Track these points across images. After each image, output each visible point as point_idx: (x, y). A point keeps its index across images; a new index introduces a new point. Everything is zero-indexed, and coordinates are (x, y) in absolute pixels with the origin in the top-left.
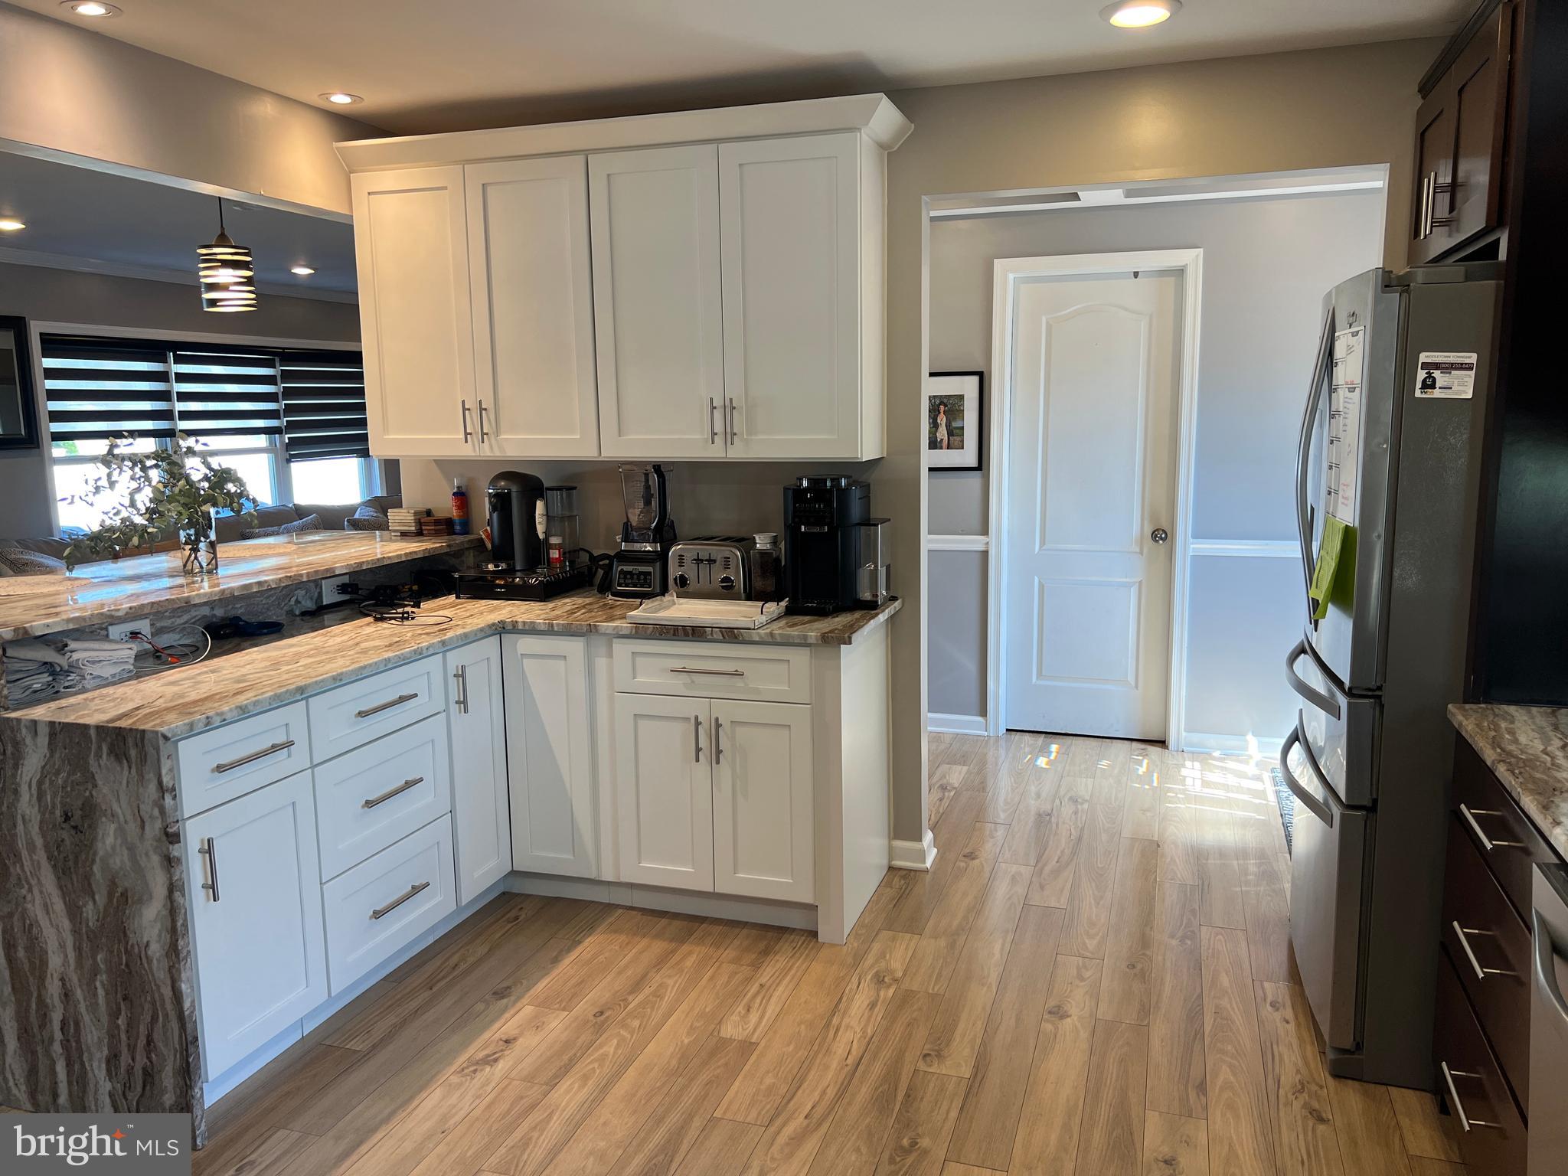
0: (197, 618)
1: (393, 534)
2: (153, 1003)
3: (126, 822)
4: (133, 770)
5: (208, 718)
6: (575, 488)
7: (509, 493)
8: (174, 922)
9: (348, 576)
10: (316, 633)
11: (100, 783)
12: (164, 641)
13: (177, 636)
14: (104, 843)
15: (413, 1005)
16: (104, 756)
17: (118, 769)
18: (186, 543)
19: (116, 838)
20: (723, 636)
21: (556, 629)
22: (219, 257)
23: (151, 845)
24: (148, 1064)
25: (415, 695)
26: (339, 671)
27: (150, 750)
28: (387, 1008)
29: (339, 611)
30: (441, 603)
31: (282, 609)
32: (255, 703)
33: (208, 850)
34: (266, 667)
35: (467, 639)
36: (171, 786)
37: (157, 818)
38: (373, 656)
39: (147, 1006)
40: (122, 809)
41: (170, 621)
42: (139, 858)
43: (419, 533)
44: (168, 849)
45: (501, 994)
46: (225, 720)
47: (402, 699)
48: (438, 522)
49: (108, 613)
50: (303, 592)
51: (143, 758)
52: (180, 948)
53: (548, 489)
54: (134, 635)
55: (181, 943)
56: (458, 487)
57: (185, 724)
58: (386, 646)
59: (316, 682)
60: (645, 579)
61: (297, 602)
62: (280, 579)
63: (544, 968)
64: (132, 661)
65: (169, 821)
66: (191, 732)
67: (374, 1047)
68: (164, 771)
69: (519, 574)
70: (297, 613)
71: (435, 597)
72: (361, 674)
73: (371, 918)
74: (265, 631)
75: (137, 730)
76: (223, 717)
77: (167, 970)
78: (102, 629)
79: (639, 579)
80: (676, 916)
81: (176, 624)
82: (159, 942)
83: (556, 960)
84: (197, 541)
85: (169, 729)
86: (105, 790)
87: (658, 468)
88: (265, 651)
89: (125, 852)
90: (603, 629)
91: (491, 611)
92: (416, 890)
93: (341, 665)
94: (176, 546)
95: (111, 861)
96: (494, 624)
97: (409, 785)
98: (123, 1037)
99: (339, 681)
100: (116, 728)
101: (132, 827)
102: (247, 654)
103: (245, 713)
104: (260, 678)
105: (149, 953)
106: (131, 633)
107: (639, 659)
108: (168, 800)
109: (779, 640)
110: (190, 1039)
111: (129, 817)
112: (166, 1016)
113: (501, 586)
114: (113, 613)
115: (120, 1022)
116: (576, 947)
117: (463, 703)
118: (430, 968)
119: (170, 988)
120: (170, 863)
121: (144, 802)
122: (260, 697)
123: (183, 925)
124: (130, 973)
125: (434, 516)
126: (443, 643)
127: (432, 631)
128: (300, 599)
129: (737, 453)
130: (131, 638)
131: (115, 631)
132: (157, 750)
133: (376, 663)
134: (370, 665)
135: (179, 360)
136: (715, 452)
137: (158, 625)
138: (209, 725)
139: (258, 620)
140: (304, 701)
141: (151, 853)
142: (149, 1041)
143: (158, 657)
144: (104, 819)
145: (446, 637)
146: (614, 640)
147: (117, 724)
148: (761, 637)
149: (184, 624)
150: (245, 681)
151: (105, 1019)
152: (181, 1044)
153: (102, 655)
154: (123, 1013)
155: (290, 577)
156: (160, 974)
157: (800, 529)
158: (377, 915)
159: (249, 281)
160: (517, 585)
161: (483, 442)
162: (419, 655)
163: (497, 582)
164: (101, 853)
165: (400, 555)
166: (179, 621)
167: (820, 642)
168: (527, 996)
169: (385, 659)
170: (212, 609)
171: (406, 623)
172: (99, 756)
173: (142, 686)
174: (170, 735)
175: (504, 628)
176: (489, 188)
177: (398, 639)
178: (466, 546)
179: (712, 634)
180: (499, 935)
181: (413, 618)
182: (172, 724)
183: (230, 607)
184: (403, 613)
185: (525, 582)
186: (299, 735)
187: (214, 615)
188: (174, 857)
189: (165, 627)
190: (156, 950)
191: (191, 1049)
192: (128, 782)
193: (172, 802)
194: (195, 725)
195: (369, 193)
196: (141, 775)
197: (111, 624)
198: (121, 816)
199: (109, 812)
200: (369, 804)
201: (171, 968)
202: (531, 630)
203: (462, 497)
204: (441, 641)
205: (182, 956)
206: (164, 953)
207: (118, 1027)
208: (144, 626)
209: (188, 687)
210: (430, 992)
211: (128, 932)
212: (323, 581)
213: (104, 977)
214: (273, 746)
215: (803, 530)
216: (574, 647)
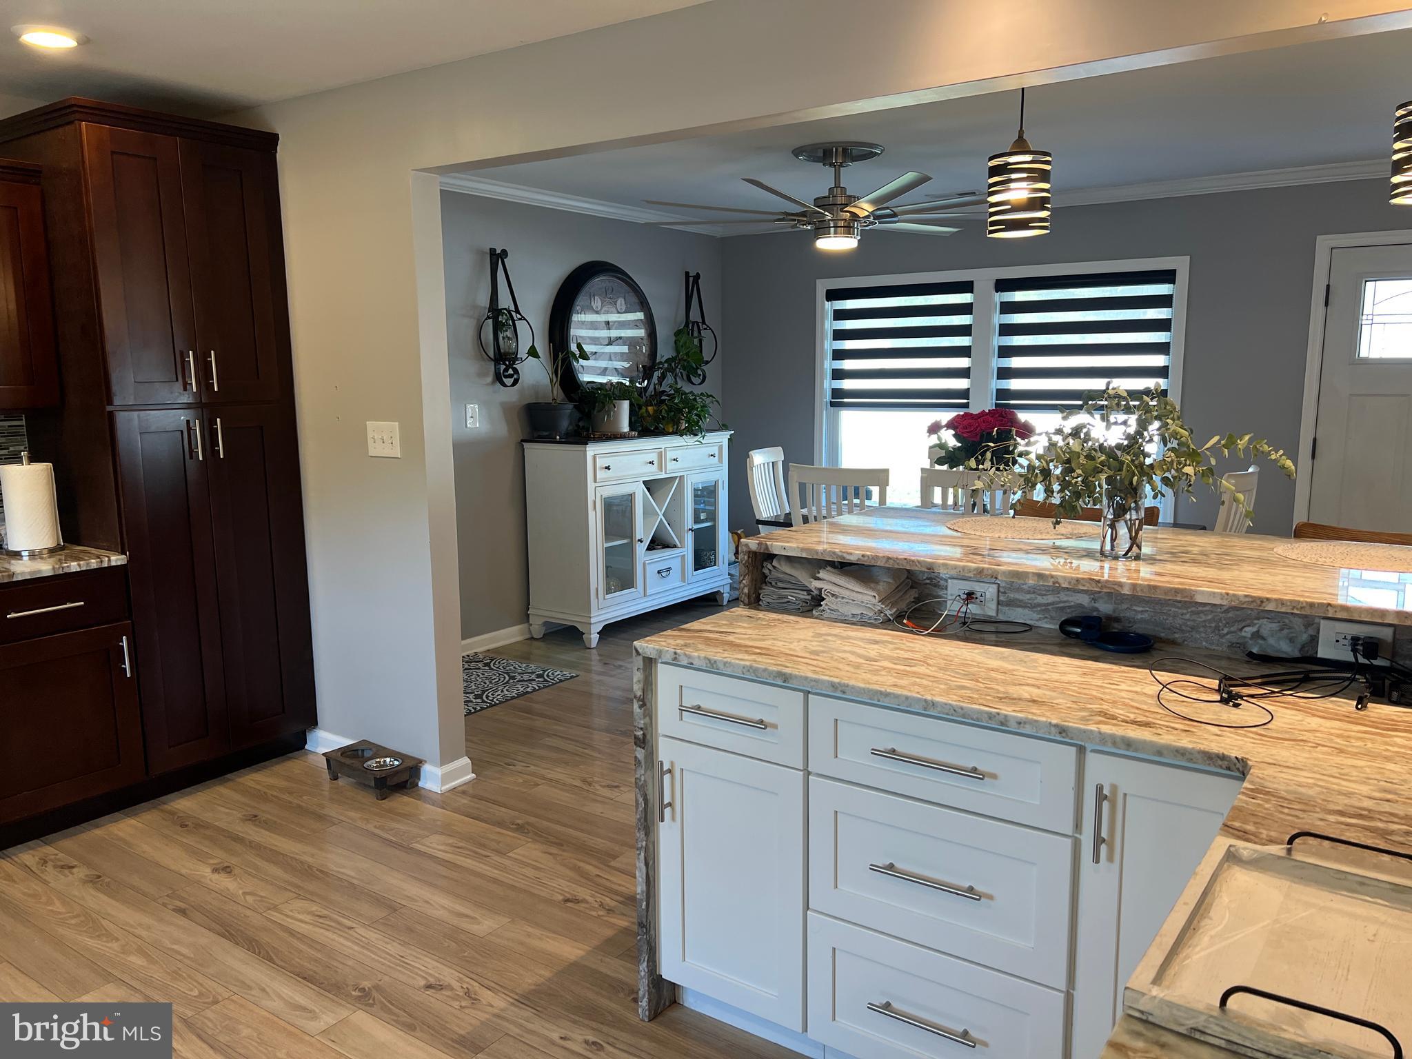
0: (1067, 604)
36: (638, 696)
41: (1029, 597)
54: (970, 596)
61: (1257, 635)
65: (635, 724)
66: (660, 657)
81: (1035, 602)
85: (641, 645)
97: (971, 894)
106: (968, 594)
108: (636, 706)
128: (1264, 632)
130: (965, 598)
131: (953, 585)
137: (1010, 595)
166: (1040, 600)
170: (1095, 600)
174: (639, 650)
187: (1097, 610)
188: (637, 758)
189: (1021, 601)
193: (639, 710)
208: (988, 591)
212: (1324, 622)
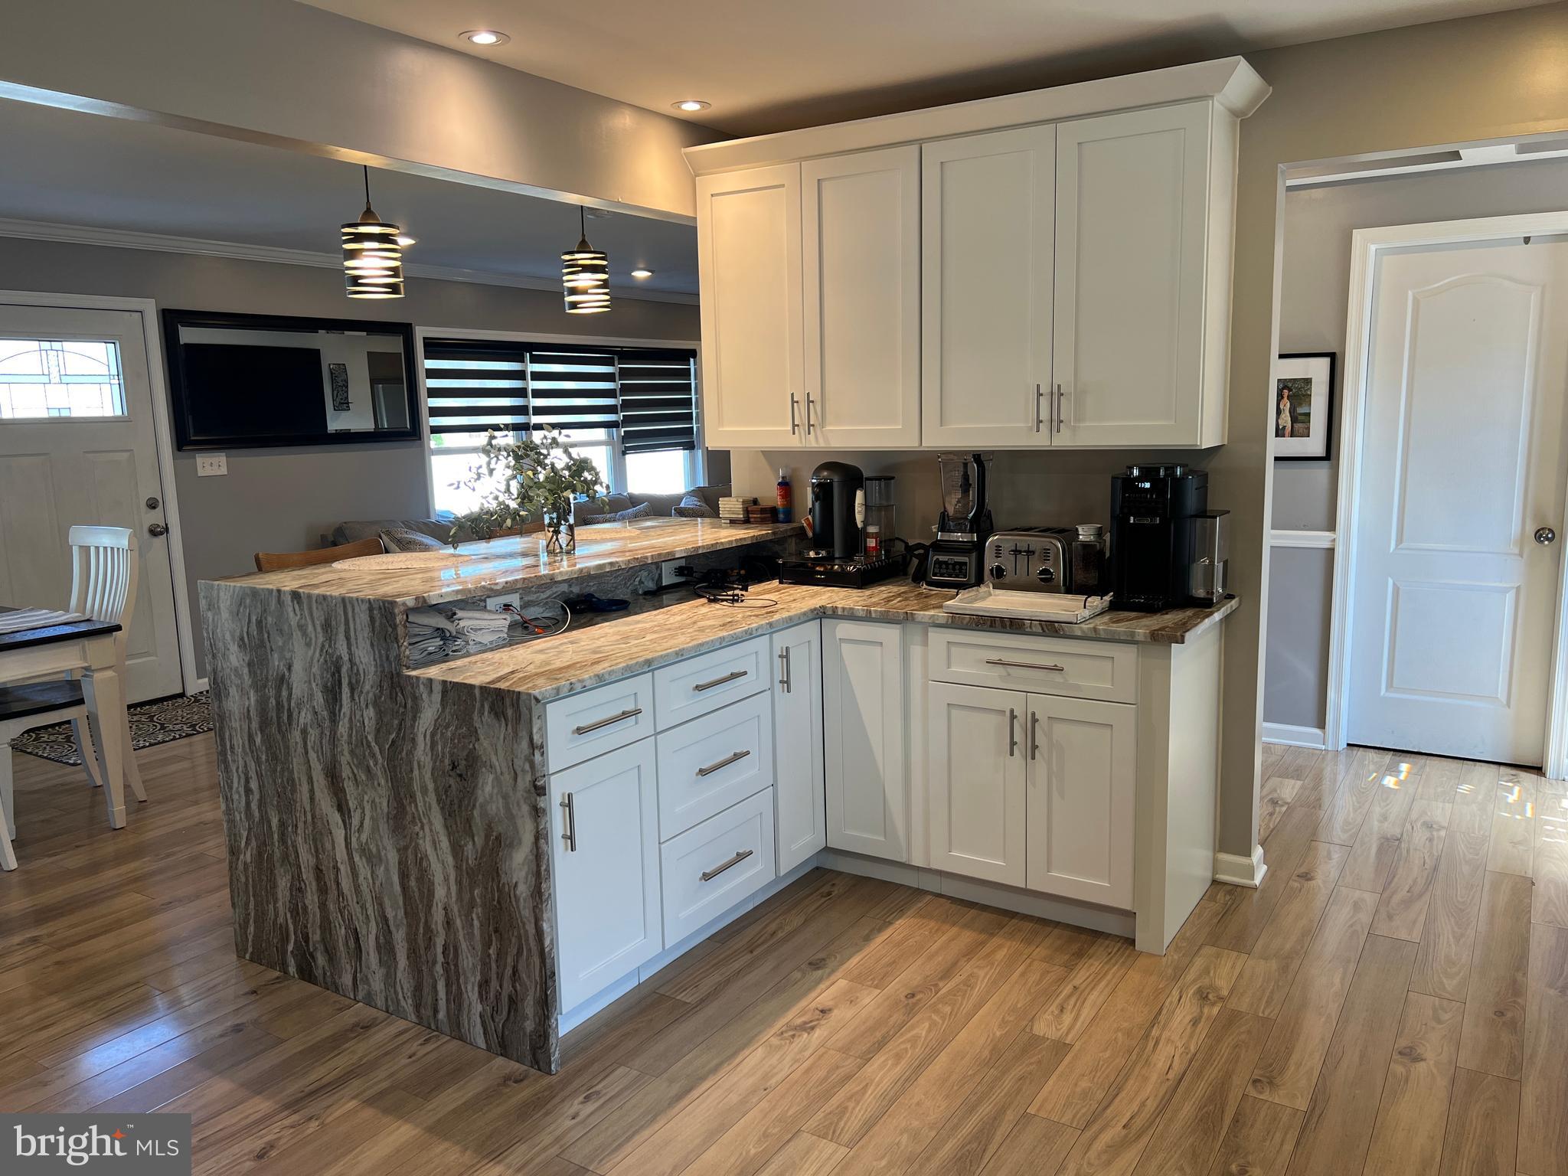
0: (557, 594)
1: (723, 521)
2: (519, 938)
3: (502, 773)
4: (510, 726)
5: (571, 684)
6: (893, 478)
7: (831, 484)
8: (538, 866)
9: (684, 560)
10: (658, 611)
11: (482, 737)
12: (532, 613)
13: (541, 610)
14: (483, 791)
15: (736, 965)
16: (486, 713)
17: (497, 725)
18: (550, 525)
19: (493, 788)
20: (1043, 629)
21: (873, 615)
22: (580, 262)
23: (523, 796)
24: (513, 991)
25: (745, 673)
26: (681, 647)
27: (524, 710)
28: (713, 966)
29: (676, 592)
30: (766, 587)
31: (628, 588)
32: (610, 673)
33: (568, 804)
34: (618, 640)
35: (792, 622)
36: (540, 743)
37: (528, 771)
38: (710, 634)
39: (513, 940)
40: (498, 761)
41: (535, 596)
42: (511, 806)
43: (746, 521)
44: (536, 800)
45: (816, 965)
46: (585, 687)
47: (734, 676)
48: (763, 511)
49: (489, 587)
50: (646, 574)
51: (518, 718)
52: (543, 891)
53: (867, 479)
54: (507, 607)
55: (544, 886)
56: (783, 478)
57: (553, 689)
58: (720, 626)
59: (662, 656)
60: (961, 569)
61: (641, 582)
62: (629, 561)
63: (856, 944)
64: (506, 630)
65: (537, 775)
66: (557, 696)
67: (702, 1001)
68: (535, 730)
69: (837, 562)
70: (640, 592)
71: (760, 581)
72: (700, 651)
73: (701, 879)
74: (614, 608)
75: (514, 691)
76: (584, 684)
77: (531, 909)
78: (481, 600)
79: (954, 569)
80: (985, 908)
81: (540, 598)
82: (526, 883)
83: (867, 939)
84: (559, 524)
85: (540, 692)
86: (486, 744)
87: (978, 457)
88: (616, 626)
89: (501, 800)
90: (920, 617)
91: (812, 597)
92: (741, 857)
93: (682, 641)
94: (540, 528)
95: (489, 808)
96: (815, 609)
97: (737, 757)
98: (494, 966)
99: (681, 656)
100: (497, 689)
101: (507, 778)
102: (600, 628)
103: (601, 681)
104: (613, 650)
105: (518, 892)
106: (505, 605)
107: (954, 649)
108: (537, 756)
109: (1103, 635)
110: (548, 973)
111: (505, 770)
112: (529, 950)
113: (821, 573)
114: (492, 586)
115: (491, 951)
116: (887, 927)
117: (786, 683)
118: (751, 932)
119: (533, 925)
120: (538, 813)
121: (517, 757)
122: (614, 667)
123: (545, 870)
124: (501, 909)
125: (760, 505)
126: (771, 625)
127: (760, 613)
128: (643, 579)
129: (1064, 440)
130: (504, 609)
131: (491, 603)
132: (530, 710)
133: (712, 641)
134: (707, 643)
135: (535, 360)
136: (1040, 441)
137: (526, 599)
138: (572, 692)
139: (607, 598)
140: (651, 673)
141: (522, 802)
142: (515, 971)
143: (526, 628)
144: (484, 769)
145: (773, 619)
146: (930, 629)
147: (497, 685)
148: (1083, 632)
149: (547, 598)
150: (601, 652)
151: (479, 947)
152: (541, 977)
153: (483, 624)
154: (494, 944)
155: (638, 558)
156: (526, 913)
157: (1129, 520)
158: (707, 877)
159: (605, 284)
160: (836, 572)
161: (809, 434)
162: (750, 635)
163: (817, 568)
164: (481, 800)
165: (731, 541)
166: (543, 596)
167: (1149, 640)
168: (841, 970)
169: (720, 638)
170: (571, 586)
171: (736, 605)
172: (481, 713)
173: (514, 653)
174: (540, 698)
175: (824, 613)
176: (824, 184)
177: (731, 620)
178: (789, 534)
179: (1031, 627)
180: (814, 908)
181: (742, 601)
182: (542, 688)
183: (585, 584)
184: (733, 595)
185: (843, 569)
186: (645, 704)
187: (573, 592)
188: (541, 807)
189: (532, 601)
190: (523, 890)
191: (550, 983)
192: (505, 738)
193: (540, 758)
194: (560, 690)
195: (712, 195)
196: (516, 733)
197: (489, 597)
198: (498, 768)
199: (488, 763)
200: (703, 772)
201: (535, 907)
202: (850, 616)
203: (786, 487)
204: (769, 623)
205: (544, 898)
206: (529, 893)
207: (489, 955)
208: (514, 600)
209: (554, 655)
210: (749, 956)
211: (500, 872)
212: (663, 564)
213: (480, 910)
214: (623, 713)
215: (1132, 521)
216: (890, 634)
